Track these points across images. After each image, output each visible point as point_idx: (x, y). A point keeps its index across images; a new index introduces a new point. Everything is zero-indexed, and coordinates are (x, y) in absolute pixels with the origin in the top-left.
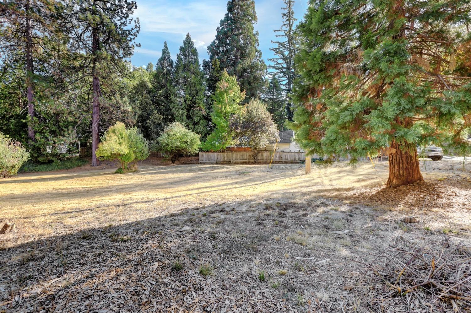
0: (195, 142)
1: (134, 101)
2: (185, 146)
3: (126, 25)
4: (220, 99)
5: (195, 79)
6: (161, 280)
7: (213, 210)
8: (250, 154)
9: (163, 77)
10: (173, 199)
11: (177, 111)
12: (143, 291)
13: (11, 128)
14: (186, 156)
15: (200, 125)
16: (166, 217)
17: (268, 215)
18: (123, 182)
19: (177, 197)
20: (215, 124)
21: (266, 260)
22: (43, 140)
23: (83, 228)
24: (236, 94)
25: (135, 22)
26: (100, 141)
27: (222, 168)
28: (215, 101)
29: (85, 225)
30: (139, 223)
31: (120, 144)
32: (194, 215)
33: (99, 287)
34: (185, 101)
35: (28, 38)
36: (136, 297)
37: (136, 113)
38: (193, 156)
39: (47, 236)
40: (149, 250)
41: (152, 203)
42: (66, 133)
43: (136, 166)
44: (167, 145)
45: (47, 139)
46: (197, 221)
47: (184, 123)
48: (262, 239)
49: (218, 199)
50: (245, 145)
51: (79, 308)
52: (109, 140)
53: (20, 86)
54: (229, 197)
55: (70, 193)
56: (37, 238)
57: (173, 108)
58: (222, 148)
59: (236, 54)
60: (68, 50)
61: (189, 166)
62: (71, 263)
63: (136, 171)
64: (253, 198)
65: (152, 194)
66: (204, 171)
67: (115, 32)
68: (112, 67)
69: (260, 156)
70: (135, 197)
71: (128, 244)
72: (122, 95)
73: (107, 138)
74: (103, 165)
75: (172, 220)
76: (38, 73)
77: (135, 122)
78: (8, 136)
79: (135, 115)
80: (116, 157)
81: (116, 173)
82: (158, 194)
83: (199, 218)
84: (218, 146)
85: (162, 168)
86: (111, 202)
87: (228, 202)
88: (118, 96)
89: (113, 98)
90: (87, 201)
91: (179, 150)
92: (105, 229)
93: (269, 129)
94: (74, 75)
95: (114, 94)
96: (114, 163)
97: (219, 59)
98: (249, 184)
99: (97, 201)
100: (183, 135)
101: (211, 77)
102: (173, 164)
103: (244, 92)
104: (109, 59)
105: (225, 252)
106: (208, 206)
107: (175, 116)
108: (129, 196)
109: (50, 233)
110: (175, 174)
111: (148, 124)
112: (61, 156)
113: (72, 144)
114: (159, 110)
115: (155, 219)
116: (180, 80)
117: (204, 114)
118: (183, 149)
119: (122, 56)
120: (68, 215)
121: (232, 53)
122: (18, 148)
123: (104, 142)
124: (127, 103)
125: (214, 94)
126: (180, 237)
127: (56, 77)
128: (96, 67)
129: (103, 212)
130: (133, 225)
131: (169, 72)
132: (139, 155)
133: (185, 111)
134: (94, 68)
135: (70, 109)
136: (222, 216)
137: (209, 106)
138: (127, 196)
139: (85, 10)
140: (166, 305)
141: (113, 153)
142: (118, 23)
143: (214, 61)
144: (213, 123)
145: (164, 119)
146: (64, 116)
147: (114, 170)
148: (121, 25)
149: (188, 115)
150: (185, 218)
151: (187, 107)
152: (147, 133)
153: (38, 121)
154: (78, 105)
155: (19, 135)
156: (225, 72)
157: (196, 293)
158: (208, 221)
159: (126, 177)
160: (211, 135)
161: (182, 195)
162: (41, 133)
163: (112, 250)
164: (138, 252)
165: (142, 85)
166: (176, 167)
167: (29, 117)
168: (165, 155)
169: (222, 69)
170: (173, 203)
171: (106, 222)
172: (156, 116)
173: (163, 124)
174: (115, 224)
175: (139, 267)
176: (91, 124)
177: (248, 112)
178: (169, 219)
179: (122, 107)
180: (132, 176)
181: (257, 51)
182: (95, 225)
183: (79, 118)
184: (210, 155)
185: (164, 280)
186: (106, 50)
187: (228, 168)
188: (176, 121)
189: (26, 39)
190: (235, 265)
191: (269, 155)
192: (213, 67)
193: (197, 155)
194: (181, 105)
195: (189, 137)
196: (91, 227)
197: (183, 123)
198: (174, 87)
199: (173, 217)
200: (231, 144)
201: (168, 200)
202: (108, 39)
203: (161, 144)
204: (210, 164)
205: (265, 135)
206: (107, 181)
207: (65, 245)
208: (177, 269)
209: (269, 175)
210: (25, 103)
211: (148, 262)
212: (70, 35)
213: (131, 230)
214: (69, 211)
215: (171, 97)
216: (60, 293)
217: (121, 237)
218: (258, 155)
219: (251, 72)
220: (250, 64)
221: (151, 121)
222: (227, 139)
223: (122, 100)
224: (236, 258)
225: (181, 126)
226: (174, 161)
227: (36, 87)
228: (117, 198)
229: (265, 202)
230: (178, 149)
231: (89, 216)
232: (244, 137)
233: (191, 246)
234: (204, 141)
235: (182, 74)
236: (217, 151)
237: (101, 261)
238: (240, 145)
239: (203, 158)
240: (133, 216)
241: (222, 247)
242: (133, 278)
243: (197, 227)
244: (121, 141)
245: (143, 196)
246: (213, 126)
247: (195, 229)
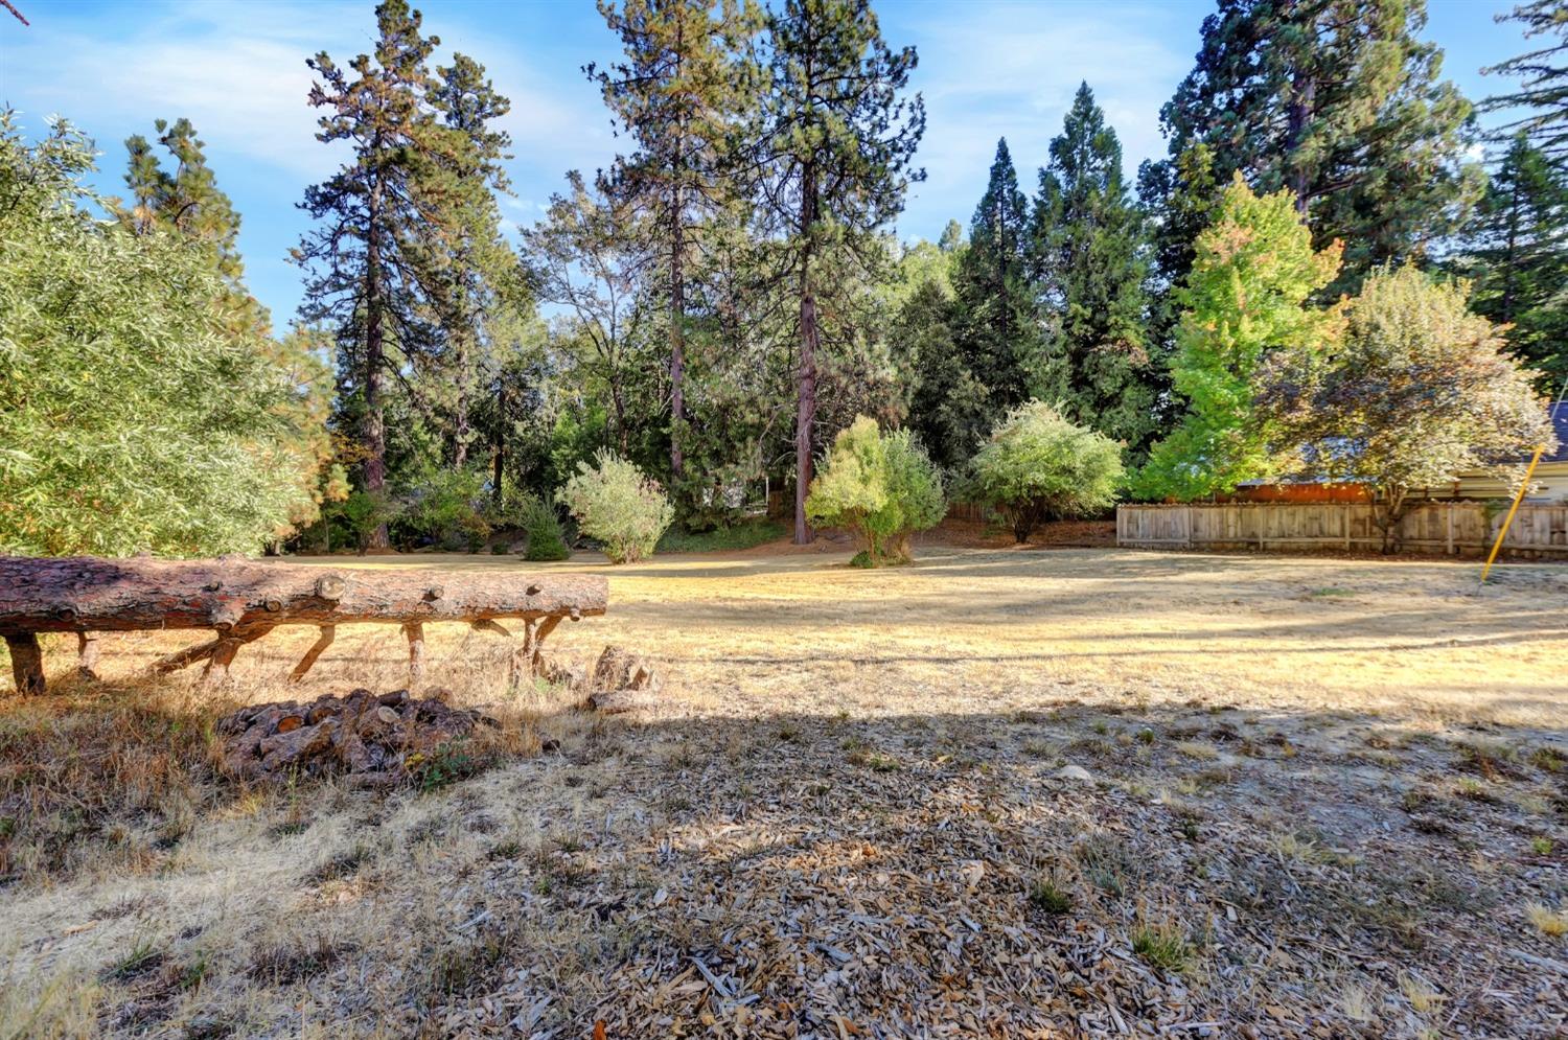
0: (1103, 470)
1: (903, 350)
2: (1064, 483)
3: (887, 127)
4: (1209, 299)
5: (1108, 242)
6: (996, 926)
7: (1183, 725)
8: (1363, 512)
9: (991, 257)
10: (1029, 663)
11: (1039, 365)
12: (944, 939)
13: (643, 450)
14: (1070, 517)
15: (1122, 407)
16: (1003, 719)
17: (1482, 799)
18: (873, 594)
19: (1037, 657)
20: (1187, 398)
21: (1477, 1006)
22: (698, 474)
23: (782, 710)
24: (1289, 265)
25: (912, 108)
26: (815, 473)
27: (1217, 568)
28: (1191, 309)
29: (786, 702)
30: (918, 723)
31: (865, 480)
32: (1101, 731)
33: (826, 881)
34: (1065, 326)
35: (675, 233)
36: (924, 949)
37: (907, 384)
38: (1092, 518)
39: (710, 713)
40: (954, 816)
41: (955, 667)
42: (742, 455)
43: (905, 547)
44: (1003, 481)
45: (705, 474)
46: (1117, 753)
47: (1064, 402)
48: (1449, 900)
49: (1201, 688)
50: (1334, 476)
51: (782, 919)
52: (838, 470)
53: (660, 351)
54: (1254, 687)
55: (750, 610)
56: (693, 714)
57: (1023, 356)
58: (1219, 489)
59: (1295, 96)
60: (751, 240)
61: (1077, 555)
62: (760, 795)
63: (905, 562)
64: (1383, 703)
65: (957, 637)
66: (1137, 575)
67: (856, 157)
68: (847, 259)
69: (1418, 524)
70: (909, 643)
71: (891, 780)
72: (871, 338)
73: (833, 465)
74: (821, 542)
75: (1021, 734)
76: (691, 312)
77: (905, 414)
78: (639, 467)
79: (905, 393)
80: (853, 520)
81: (853, 565)
82: (973, 639)
83: (1123, 744)
84: (1199, 482)
85: (984, 558)
86: (843, 647)
87: (1251, 707)
88: (862, 339)
89: (848, 348)
90: (787, 637)
91: (1043, 497)
92: (831, 721)
93: (1483, 396)
94: (760, 303)
95: (849, 335)
96: (847, 537)
97: (1209, 141)
98: (1355, 642)
99: (809, 640)
100: (1059, 445)
101: (1171, 222)
102: (1018, 547)
103: (1336, 250)
104: (840, 238)
105: (1243, 903)
106: (1159, 708)
107: (1028, 382)
108: (889, 637)
109: (715, 706)
110: (1027, 579)
111: (942, 417)
112: (731, 516)
113: (753, 484)
114: (978, 370)
115: (968, 720)
116: (1051, 258)
117: (1139, 365)
118: (1056, 496)
119: (873, 220)
120: (749, 668)
121: (1274, 99)
122: (655, 494)
123: (826, 477)
124: (885, 358)
125: (1184, 284)
126: (1055, 798)
127: (725, 315)
128: (810, 269)
129: (824, 673)
130: (903, 725)
131: (1010, 238)
132: (914, 514)
133: (1065, 361)
134: (803, 272)
135: (750, 392)
136: (1221, 755)
137: (1161, 331)
138: (883, 638)
139: (788, 120)
140: (1019, 1016)
141: (846, 506)
142: (866, 127)
143: (1185, 155)
144: (1178, 395)
145: (993, 395)
146: (737, 411)
147: (848, 558)
148: (872, 131)
149: (1076, 373)
150: (1072, 737)
151: (1073, 347)
152: (938, 445)
153: (688, 429)
154: (767, 381)
155: (657, 464)
156: (1239, 188)
157: (1125, 1017)
158: (1161, 762)
159: (880, 580)
160: (1168, 439)
161: (1057, 653)
162: (695, 457)
163: (851, 787)
164: (922, 813)
165: (929, 294)
166: (1030, 556)
167: (675, 421)
168: (995, 516)
169: (1223, 175)
170: (1024, 677)
171: (832, 703)
172: (969, 387)
173: (988, 413)
174: (857, 714)
175: (925, 861)
176: (795, 428)
177: (1355, 333)
178: (1012, 728)
179: (870, 371)
180: (896, 578)
181: (1411, 54)
182: (806, 706)
183: (770, 412)
184: (1164, 514)
185: (1008, 929)
186: (834, 215)
187: (1244, 568)
188: (1033, 399)
189: (672, 238)
190: (1300, 972)
191: (1481, 521)
192: (1183, 179)
193: (1110, 515)
194: (1053, 342)
195: (1081, 453)
196: (799, 709)
197: (1059, 405)
198: (1027, 284)
199: (1025, 725)
200: (1262, 473)
201: (1005, 662)
202: (838, 184)
203: (983, 477)
204: (1161, 550)
205: (1455, 427)
206: (831, 587)
207: (746, 744)
208: (1050, 908)
209: (1478, 610)
210: (668, 388)
211: (951, 850)
212: (754, 200)
213: (899, 740)
214: (750, 658)
215: (1018, 321)
216: (742, 865)
217: (872, 756)
218: (1408, 521)
219: (1372, 157)
220: (1372, 120)
221: (952, 406)
222: (1240, 453)
223: (870, 351)
224: (1304, 944)
225: (1050, 415)
226: (1025, 535)
227: (688, 346)
228: (856, 639)
229: (1459, 735)
230: (1039, 494)
231: (793, 680)
232: (1328, 442)
233: (1096, 839)
234: (1139, 466)
235: (1056, 233)
236: (1196, 502)
237: (827, 810)
238: (1308, 473)
239: (1132, 528)
240: (901, 699)
241: (1228, 877)
242: (910, 887)
243: (1116, 776)
244: (867, 471)
245: (927, 642)
246: (1179, 405)
247: (1108, 781)
